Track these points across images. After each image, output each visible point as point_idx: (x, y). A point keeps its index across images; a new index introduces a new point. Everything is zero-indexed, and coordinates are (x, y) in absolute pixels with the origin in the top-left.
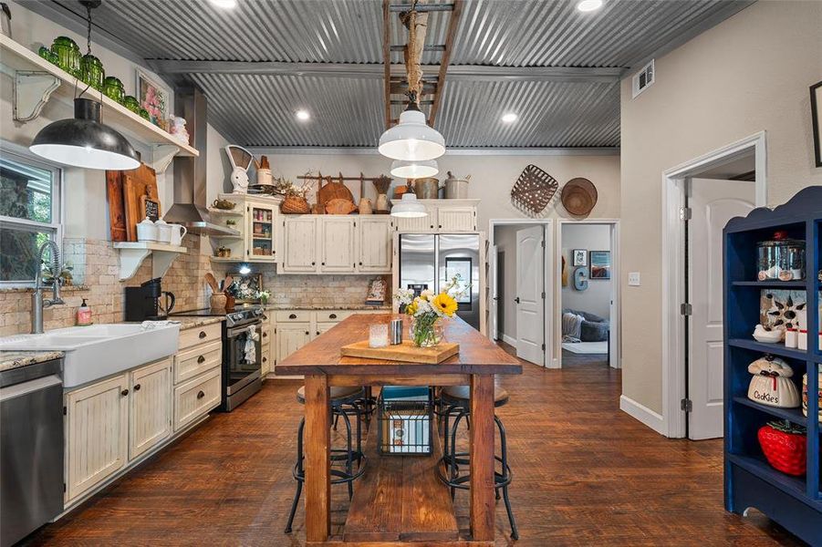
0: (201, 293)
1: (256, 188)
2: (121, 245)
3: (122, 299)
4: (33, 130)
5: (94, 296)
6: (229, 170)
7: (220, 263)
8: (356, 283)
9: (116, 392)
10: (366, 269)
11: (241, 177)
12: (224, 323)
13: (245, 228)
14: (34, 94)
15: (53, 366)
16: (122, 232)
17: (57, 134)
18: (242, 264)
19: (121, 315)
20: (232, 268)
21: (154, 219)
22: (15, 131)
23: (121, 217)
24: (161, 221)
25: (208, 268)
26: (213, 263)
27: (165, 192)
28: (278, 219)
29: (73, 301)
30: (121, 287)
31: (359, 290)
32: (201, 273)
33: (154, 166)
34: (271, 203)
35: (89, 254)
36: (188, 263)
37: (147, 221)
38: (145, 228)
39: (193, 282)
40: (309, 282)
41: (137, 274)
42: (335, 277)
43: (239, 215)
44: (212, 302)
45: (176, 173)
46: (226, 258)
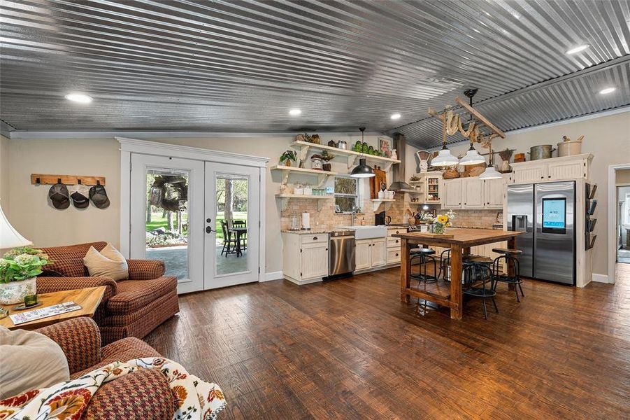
0: (405, 217)
1: (430, 168)
2: (374, 200)
3: (374, 218)
4: (351, 170)
5: (365, 217)
6: (418, 162)
7: (414, 205)
8: (489, 215)
9: (368, 245)
10: (491, 206)
11: (424, 164)
12: (408, 229)
13: (425, 188)
14: (352, 159)
15: (352, 233)
16: (374, 196)
17: (356, 171)
18: (424, 205)
19: (374, 223)
20: (420, 207)
21: (383, 190)
22: (348, 171)
23: (374, 191)
24: (386, 191)
25: (408, 207)
26: (411, 205)
27: (389, 179)
28: (441, 182)
29: (360, 218)
30: (374, 214)
31: (491, 218)
32: (405, 209)
33: (385, 170)
34: (438, 175)
35: (365, 203)
36: (399, 205)
37: (381, 191)
38: (381, 194)
39: (401, 213)
40: (461, 214)
41: (378, 210)
42: (475, 211)
43: (422, 183)
44: (409, 222)
45: (394, 170)
46: (416, 202)
